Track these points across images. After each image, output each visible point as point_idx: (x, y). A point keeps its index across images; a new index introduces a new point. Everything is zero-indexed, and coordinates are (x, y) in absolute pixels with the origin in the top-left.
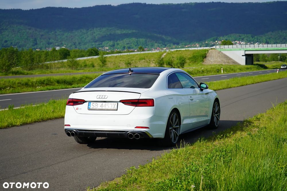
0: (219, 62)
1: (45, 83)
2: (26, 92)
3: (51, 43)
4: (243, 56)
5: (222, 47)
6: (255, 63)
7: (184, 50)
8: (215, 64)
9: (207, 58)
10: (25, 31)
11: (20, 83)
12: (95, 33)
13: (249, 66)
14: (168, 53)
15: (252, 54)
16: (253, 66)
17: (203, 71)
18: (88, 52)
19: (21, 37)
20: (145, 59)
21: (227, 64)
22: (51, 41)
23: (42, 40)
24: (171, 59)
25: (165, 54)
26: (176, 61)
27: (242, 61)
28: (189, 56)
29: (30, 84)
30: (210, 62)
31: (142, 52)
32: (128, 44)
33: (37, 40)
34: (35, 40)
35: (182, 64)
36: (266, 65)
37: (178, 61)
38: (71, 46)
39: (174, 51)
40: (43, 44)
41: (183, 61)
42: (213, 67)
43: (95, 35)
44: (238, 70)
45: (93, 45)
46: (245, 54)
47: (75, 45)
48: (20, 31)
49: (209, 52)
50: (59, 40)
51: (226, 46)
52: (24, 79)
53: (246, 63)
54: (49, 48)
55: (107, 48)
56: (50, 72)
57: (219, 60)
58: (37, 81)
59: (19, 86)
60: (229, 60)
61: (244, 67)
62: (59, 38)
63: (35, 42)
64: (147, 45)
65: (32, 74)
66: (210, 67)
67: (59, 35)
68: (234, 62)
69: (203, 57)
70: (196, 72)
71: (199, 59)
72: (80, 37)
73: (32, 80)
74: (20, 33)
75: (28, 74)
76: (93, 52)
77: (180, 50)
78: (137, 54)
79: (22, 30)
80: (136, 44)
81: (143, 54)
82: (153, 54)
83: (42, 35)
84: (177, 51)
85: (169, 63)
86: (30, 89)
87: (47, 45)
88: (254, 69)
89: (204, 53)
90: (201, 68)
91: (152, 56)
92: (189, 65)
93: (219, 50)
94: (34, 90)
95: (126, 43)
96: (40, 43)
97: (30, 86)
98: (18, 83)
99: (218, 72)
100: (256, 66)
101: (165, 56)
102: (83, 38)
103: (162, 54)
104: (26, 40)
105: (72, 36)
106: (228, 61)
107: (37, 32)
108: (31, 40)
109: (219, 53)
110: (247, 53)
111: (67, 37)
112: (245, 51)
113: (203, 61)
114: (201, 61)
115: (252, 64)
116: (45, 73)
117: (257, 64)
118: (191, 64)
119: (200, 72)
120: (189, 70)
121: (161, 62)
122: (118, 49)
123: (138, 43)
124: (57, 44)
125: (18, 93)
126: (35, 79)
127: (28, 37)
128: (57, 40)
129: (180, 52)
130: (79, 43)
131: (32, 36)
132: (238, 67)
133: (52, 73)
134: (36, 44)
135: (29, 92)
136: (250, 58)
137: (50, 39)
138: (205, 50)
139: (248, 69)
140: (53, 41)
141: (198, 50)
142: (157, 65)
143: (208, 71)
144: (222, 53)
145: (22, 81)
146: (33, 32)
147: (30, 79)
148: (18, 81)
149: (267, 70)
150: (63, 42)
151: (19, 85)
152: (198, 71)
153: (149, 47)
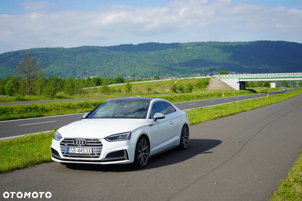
0: (219, 88)
1: (84, 106)
2: (69, 114)
3: (86, 74)
4: (237, 83)
5: (221, 76)
6: (247, 88)
7: (191, 79)
8: (216, 89)
9: (209, 85)
10: (66, 64)
11: (64, 106)
12: (120, 65)
13: (243, 91)
14: (179, 81)
15: (245, 82)
16: (245, 91)
17: (208, 95)
18: (115, 80)
19: (63, 68)
20: (160, 86)
21: (225, 89)
22: (86, 72)
23: (79, 71)
24: (182, 86)
25: (176, 82)
26: (186, 88)
27: (237, 87)
28: (195, 83)
29: (72, 106)
30: (212, 87)
31: (158, 80)
32: (145, 74)
33: (76, 71)
34: (74, 71)
35: (190, 90)
36: (255, 90)
37: (187, 87)
38: (102, 75)
39: (183, 79)
40: (80, 74)
41: (191, 87)
42: (215, 91)
43: (120, 67)
44: (235, 95)
45: (118, 75)
46: (239, 82)
47: (104, 75)
48: (63, 64)
49: (211, 80)
50: (93, 71)
51: (224, 75)
52: (66, 102)
53: (240, 89)
54: (85, 77)
55: (130, 77)
56: (87, 96)
57: (219, 86)
58: (77, 105)
59: (63, 109)
60: (227, 86)
61: (239, 92)
62: (93, 69)
63: (74, 73)
64: (160, 75)
65: (73, 98)
66: (213, 92)
67: (92, 67)
68: (231, 88)
69: (206, 84)
70: (202, 96)
71: (203, 85)
72: (109, 69)
73: (73, 104)
74: (62, 65)
75: (69, 98)
76: (120, 80)
77: (188, 79)
78: (154, 82)
79: (64, 63)
80: (152, 74)
81: (159, 82)
82: (167, 81)
83: (80, 68)
84: (185, 79)
85: (180, 89)
86: (72, 111)
87: (83, 75)
88: (246, 94)
89: (207, 81)
90: (206, 93)
91: (166, 83)
92: (195, 90)
93: (219, 78)
94: (75, 112)
95: (143, 73)
96: (78, 73)
97: (72, 109)
98: (62, 106)
99: (219, 96)
100: (248, 91)
101: (176, 83)
102: (111, 69)
103: (174, 81)
104: (67, 71)
105: (102, 68)
106: (225, 87)
107: (75, 65)
108: (71, 71)
109: (219, 81)
110: (241, 80)
111: (98, 68)
112: (239, 79)
113: (206, 87)
114: (204, 87)
115: (245, 89)
116: (83, 97)
117: (248, 89)
118: (196, 89)
119: (205, 96)
120: (197, 95)
121: (175, 88)
122: (138, 78)
123: (153, 73)
124: (91, 74)
125: (62, 115)
126: (75, 103)
127: (68, 69)
128: (91, 71)
129: (188, 80)
130: (108, 74)
131: (72, 68)
132: (234, 92)
133: (89, 97)
134: (75, 74)
135: (71, 114)
136: (243, 85)
137: (85, 70)
138: (208, 79)
139: (242, 93)
140: (88, 71)
141: (202, 78)
142: (171, 90)
143: (212, 95)
144: (221, 81)
145: (65, 104)
146: (73, 65)
147: (71, 102)
148: (61, 105)
149: (257, 94)
150: (96, 73)
151: (63, 107)
152: (204, 95)
153: (161, 76)
